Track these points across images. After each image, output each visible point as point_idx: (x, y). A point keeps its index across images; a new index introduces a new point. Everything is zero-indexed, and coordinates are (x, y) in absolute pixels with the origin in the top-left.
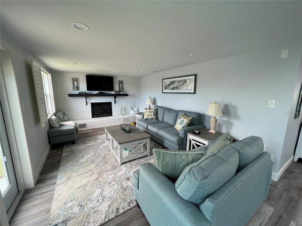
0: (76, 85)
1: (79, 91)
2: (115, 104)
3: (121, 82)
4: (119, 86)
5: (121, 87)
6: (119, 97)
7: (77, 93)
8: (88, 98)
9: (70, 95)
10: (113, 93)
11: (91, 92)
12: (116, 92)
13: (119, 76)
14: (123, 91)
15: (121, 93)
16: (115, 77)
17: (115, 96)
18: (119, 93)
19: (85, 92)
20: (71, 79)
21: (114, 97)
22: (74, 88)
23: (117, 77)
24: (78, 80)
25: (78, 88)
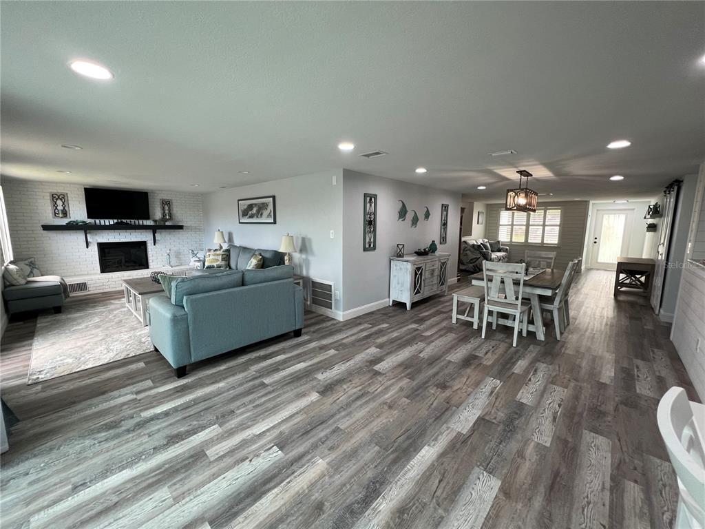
0: (60, 208)
1: (70, 220)
2: (154, 244)
3: (166, 203)
4: (163, 209)
5: (167, 212)
6: (163, 230)
7: (64, 224)
8: (90, 233)
9: (47, 228)
10: (149, 223)
11: (97, 221)
12: (155, 221)
13: (162, 191)
14: (171, 218)
15: (167, 224)
16: (153, 193)
17: (154, 229)
18: (162, 223)
19: (84, 222)
20: (48, 194)
21: (152, 231)
22: (55, 213)
23: (157, 192)
24: (66, 198)
25: (65, 214)
